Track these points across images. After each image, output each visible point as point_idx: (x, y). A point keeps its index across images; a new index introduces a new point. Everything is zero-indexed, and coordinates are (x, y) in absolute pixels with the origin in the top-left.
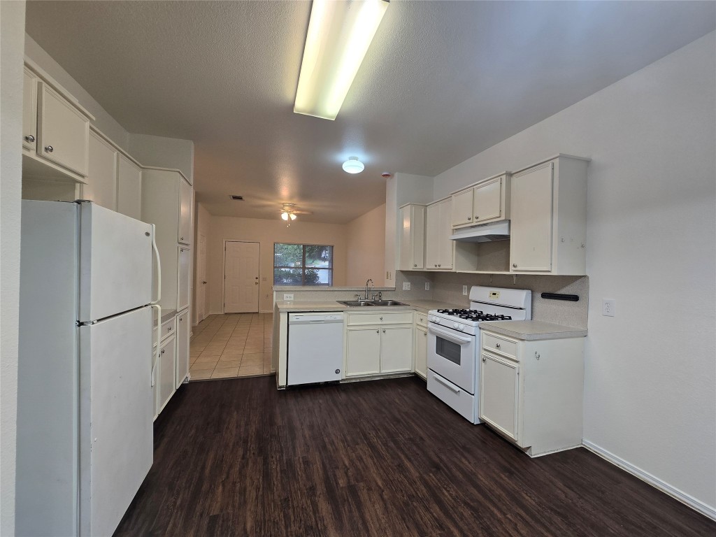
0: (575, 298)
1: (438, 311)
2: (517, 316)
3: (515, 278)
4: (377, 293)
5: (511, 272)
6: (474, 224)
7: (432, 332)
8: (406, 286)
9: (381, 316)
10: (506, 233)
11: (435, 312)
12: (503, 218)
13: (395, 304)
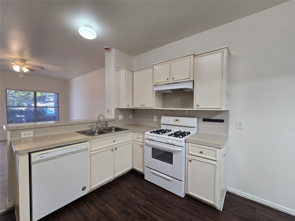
0: (222, 121)
1: (151, 132)
2: (193, 132)
3: (187, 112)
4: (105, 122)
5: (195, 109)
6: (171, 82)
7: (148, 145)
8: (121, 117)
9: (114, 139)
10: (192, 88)
11: (148, 133)
12: (191, 79)
13: (117, 130)
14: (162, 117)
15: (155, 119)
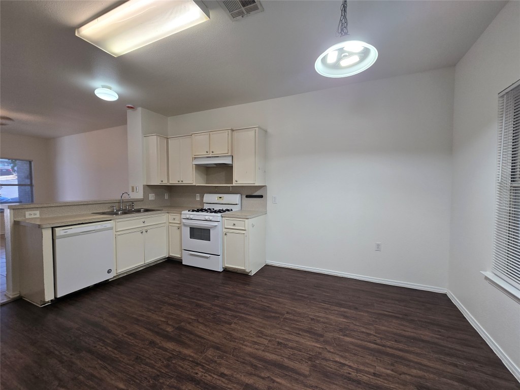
0: (261, 197)
1: (189, 211)
2: (235, 209)
3: (231, 188)
4: (131, 203)
5: (234, 185)
6: (211, 156)
7: (185, 225)
8: (152, 197)
9: (143, 220)
10: (231, 163)
11: (187, 212)
12: (230, 154)
13: (147, 210)
14: (205, 195)
15: (198, 199)
